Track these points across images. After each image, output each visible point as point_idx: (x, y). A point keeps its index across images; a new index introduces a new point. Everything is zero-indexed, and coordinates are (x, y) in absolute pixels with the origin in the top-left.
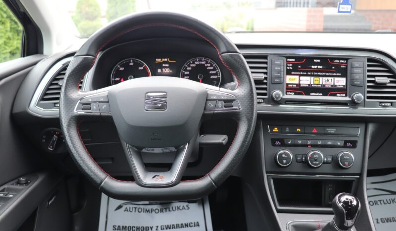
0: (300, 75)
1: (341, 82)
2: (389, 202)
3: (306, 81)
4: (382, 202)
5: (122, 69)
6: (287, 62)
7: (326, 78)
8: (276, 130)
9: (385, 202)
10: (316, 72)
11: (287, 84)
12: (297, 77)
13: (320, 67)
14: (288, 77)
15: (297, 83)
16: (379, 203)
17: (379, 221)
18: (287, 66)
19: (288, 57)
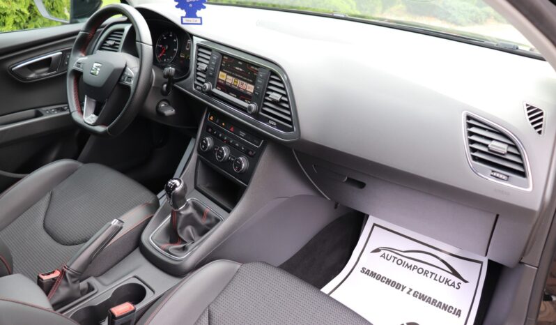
0: (228, 74)
1: (250, 88)
2: (441, 280)
3: (230, 80)
4: (434, 276)
5: (165, 38)
6: (223, 58)
7: (243, 82)
8: (211, 118)
9: (437, 278)
10: (236, 73)
11: (218, 79)
12: (225, 74)
13: (241, 70)
14: (221, 73)
15: (224, 79)
16: (429, 275)
17: (412, 293)
18: (222, 63)
19: (223, 54)
